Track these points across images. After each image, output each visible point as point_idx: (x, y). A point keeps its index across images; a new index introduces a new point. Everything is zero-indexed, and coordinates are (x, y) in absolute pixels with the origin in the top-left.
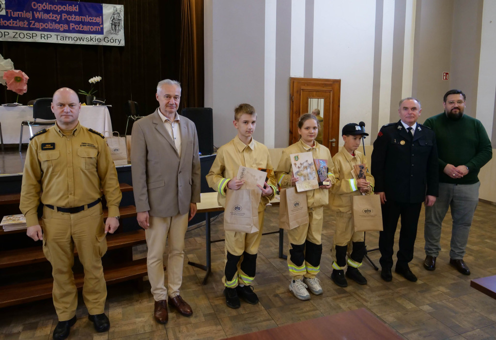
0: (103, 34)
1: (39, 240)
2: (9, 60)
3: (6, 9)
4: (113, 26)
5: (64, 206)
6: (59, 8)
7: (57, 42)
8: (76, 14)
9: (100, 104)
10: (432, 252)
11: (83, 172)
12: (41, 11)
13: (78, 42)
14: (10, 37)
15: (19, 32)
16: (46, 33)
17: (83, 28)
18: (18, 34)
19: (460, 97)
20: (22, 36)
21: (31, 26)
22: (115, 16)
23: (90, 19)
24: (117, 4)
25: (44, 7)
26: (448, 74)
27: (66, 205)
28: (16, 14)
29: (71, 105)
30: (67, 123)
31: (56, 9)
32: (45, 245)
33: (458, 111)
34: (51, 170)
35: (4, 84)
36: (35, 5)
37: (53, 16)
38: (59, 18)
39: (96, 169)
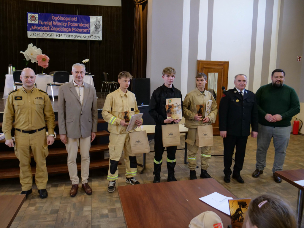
0: (90, 33)
1: (12, 147)
2: (40, 49)
3: (38, 20)
4: (96, 29)
5: (26, 130)
6: (66, 19)
7: (65, 39)
8: (75, 22)
9: (88, 74)
10: (259, 167)
11: (37, 112)
12: (57, 21)
13: (76, 39)
14: (40, 36)
15: (44, 33)
16: (59, 33)
17: (79, 30)
18: (44, 34)
19: (282, 74)
20: (46, 35)
21: (51, 30)
22: (97, 23)
23: (83, 25)
24: (98, 16)
25: (58, 18)
26: (301, 57)
27: (27, 129)
28: (43, 23)
29: (31, 77)
30: (29, 87)
31: (65, 20)
32: (16, 150)
33: (279, 83)
34: (19, 111)
35: (37, 62)
36: (53, 18)
37: (63, 24)
38: (66, 24)
39: (43, 111)
